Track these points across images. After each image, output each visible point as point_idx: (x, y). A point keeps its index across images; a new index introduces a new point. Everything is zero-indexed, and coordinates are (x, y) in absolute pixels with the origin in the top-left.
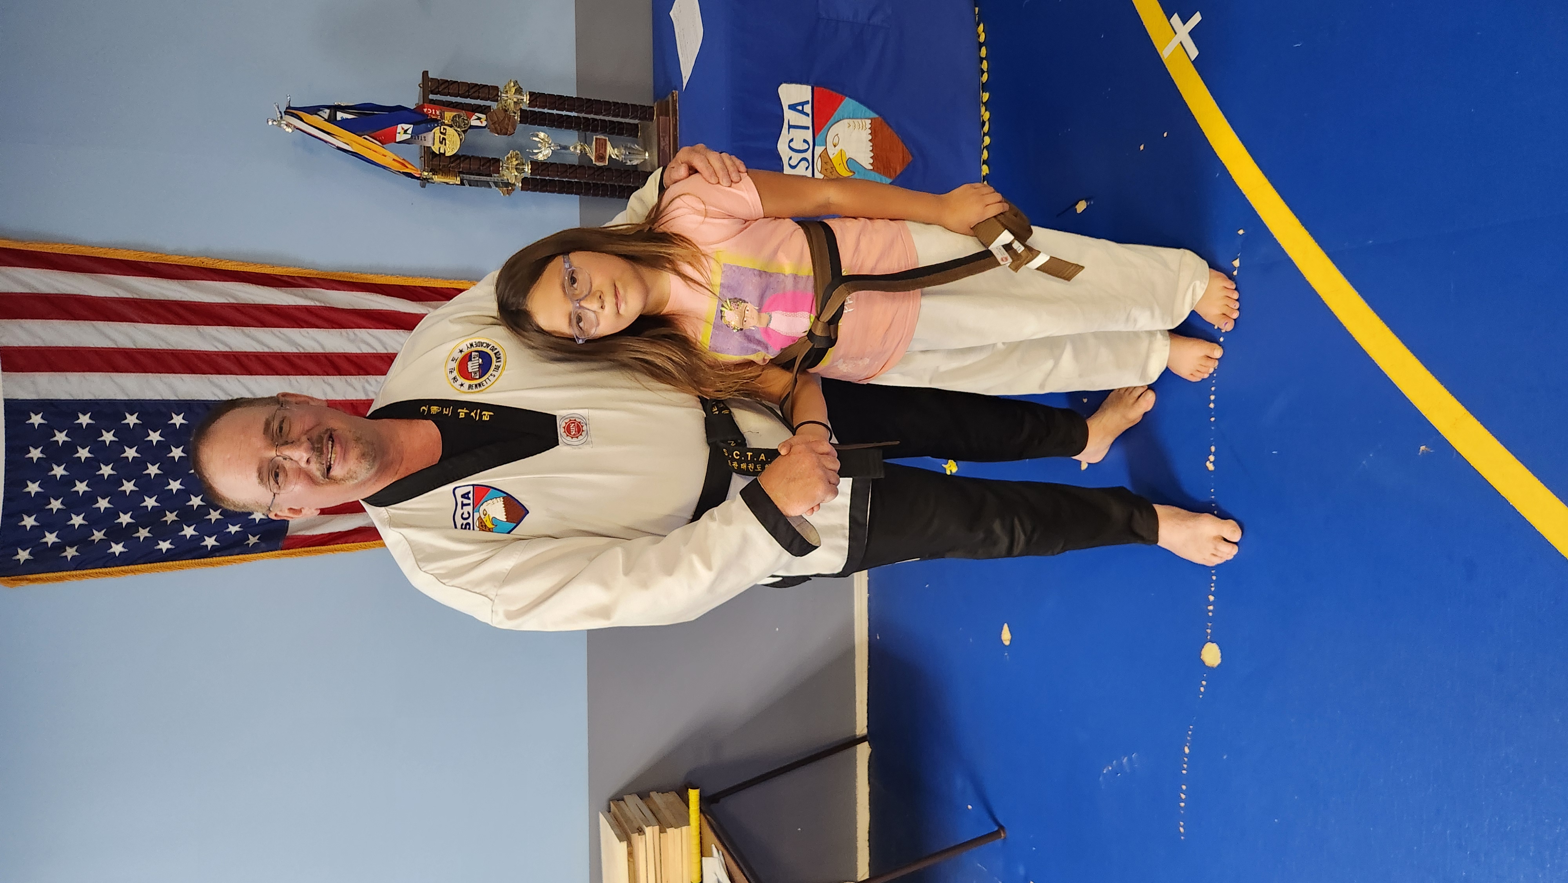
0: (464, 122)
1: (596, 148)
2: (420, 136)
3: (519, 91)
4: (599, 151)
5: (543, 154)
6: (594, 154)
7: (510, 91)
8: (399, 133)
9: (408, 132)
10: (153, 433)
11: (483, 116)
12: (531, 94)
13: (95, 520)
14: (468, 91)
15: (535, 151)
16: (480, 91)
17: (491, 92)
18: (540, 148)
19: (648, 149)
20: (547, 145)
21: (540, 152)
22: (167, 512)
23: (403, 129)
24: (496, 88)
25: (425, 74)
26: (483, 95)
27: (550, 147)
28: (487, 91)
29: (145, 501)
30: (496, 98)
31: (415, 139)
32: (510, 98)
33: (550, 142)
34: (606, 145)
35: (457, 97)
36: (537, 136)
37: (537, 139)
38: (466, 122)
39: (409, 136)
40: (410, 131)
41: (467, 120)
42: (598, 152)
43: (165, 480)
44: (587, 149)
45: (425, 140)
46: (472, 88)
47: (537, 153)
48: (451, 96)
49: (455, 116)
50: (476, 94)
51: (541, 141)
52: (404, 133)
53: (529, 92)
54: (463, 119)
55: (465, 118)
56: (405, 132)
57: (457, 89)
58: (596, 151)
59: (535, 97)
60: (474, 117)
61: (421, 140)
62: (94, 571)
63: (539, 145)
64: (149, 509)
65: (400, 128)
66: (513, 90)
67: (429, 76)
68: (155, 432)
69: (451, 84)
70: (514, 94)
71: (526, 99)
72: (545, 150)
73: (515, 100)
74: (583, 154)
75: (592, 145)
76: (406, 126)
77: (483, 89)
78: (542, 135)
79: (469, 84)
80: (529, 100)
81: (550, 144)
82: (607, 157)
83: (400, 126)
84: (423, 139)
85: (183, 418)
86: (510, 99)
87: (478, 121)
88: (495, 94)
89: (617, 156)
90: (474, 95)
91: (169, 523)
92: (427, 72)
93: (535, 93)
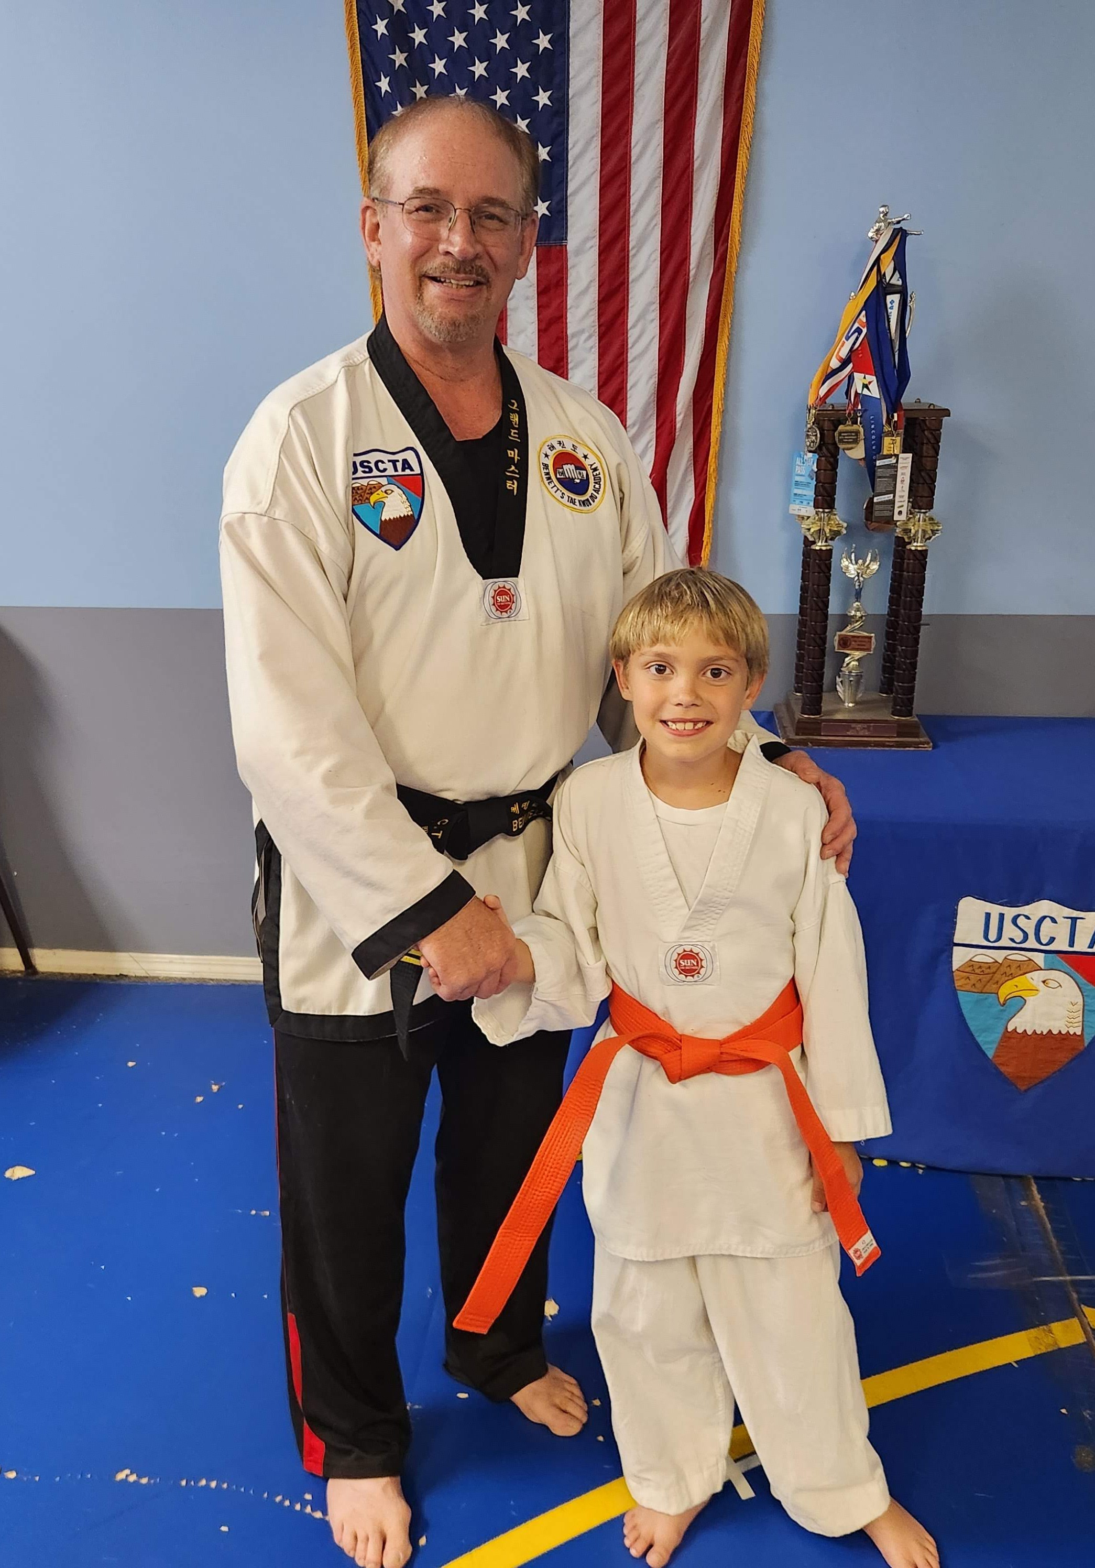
4: (855, 641)
10: (526, 67)
19: (858, 707)
22: (426, 87)
29: (441, 60)
43: (466, 85)
44: (857, 625)
64: (431, 65)
67: (946, 418)
68: (527, 70)
85: (545, 104)
89: (848, 664)
91: (413, 89)
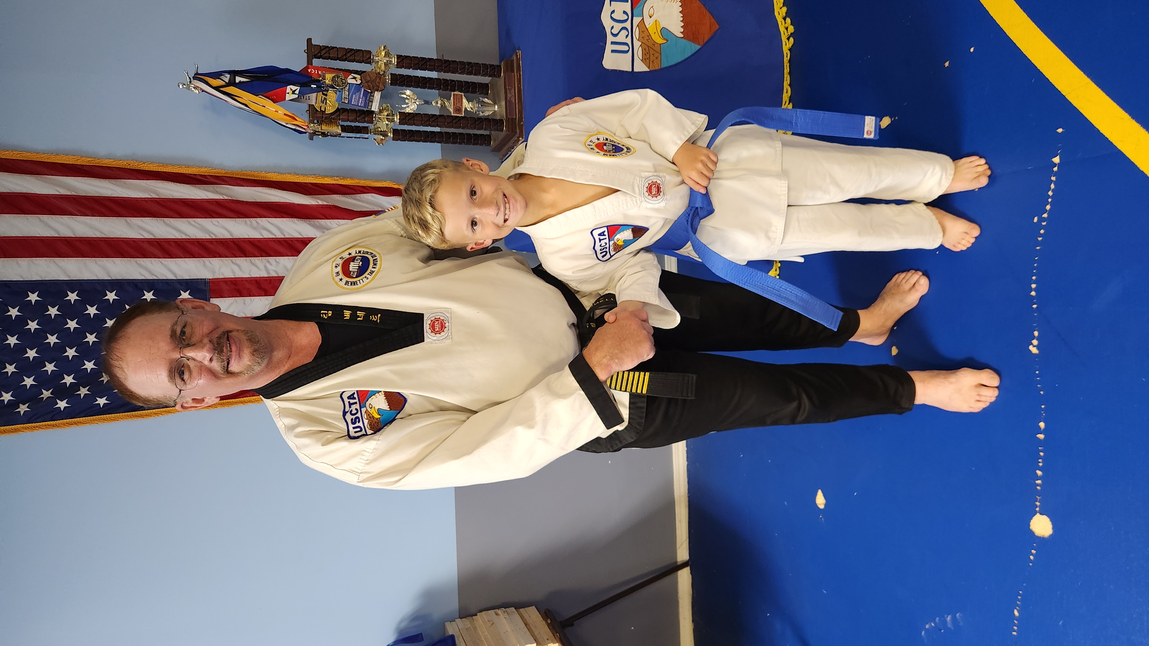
0: (342, 81)
1: (454, 102)
2: (305, 96)
3: (387, 54)
4: (457, 105)
5: (411, 108)
6: (452, 107)
7: (381, 54)
8: (288, 93)
9: (295, 92)
10: (90, 308)
11: (358, 77)
12: (399, 57)
13: (44, 381)
14: (346, 55)
15: (403, 106)
16: (356, 54)
17: (365, 55)
18: (408, 104)
19: (497, 102)
20: (413, 101)
21: (408, 107)
23: (291, 89)
24: (369, 52)
25: (309, 41)
26: (358, 59)
27: (415, 102)
28: (361, 55)
29: (85, 364)
30: (370, 60)
31: (301, 98)
32: (381, 58)
33: (415, 99)
34: (462, 99)
35: (336, 60)
36: (405, 94)
37: (405, 96)
38: (344, 81)
39: (297, 96)
40: (297, 92)
41: (344, 80)
42: (455, 106)
44: (447, 104)
45: (309, 99)
46: (349, 52)
47: (405, 108)
48: (331, 60)
49: (334, 77)
50: (352, 58)
51: (408, 97)
52: (292, 94)
53: (397, 55)
54: (341, 78)
55: (343, 78)
56: (294, 92)
57: (336, 53)
58: (454, 105)
59: (404, 61)
60: (350, 77)
61: (306, 99)
62: (44, 423)
63: (407, 101)
64: (89, 371)
65: (289, 88)
66: (383, 53)
67: (313, 42)
68: (92, 307)
69: (331, 49)
70: (384, 57)
71: (394, 61)
72: (411, 105)
73: (385, 61)
74: (443, 106)
75: (450, 100)
76: (294, 88)
77: (358, 52)
78: (408, 92)
79: (346, 49)
80: (397, 62)
81: (416, 100)
82: (463, 110)
83: (288, 87)
84: (308, 98)
85: (115, 295)
86: (381, 61)
87: (354, 80)
88: (368, 57)
89: (471, 109)
90: (351, 58)
92: (311, 39)
93: (402, 56)
